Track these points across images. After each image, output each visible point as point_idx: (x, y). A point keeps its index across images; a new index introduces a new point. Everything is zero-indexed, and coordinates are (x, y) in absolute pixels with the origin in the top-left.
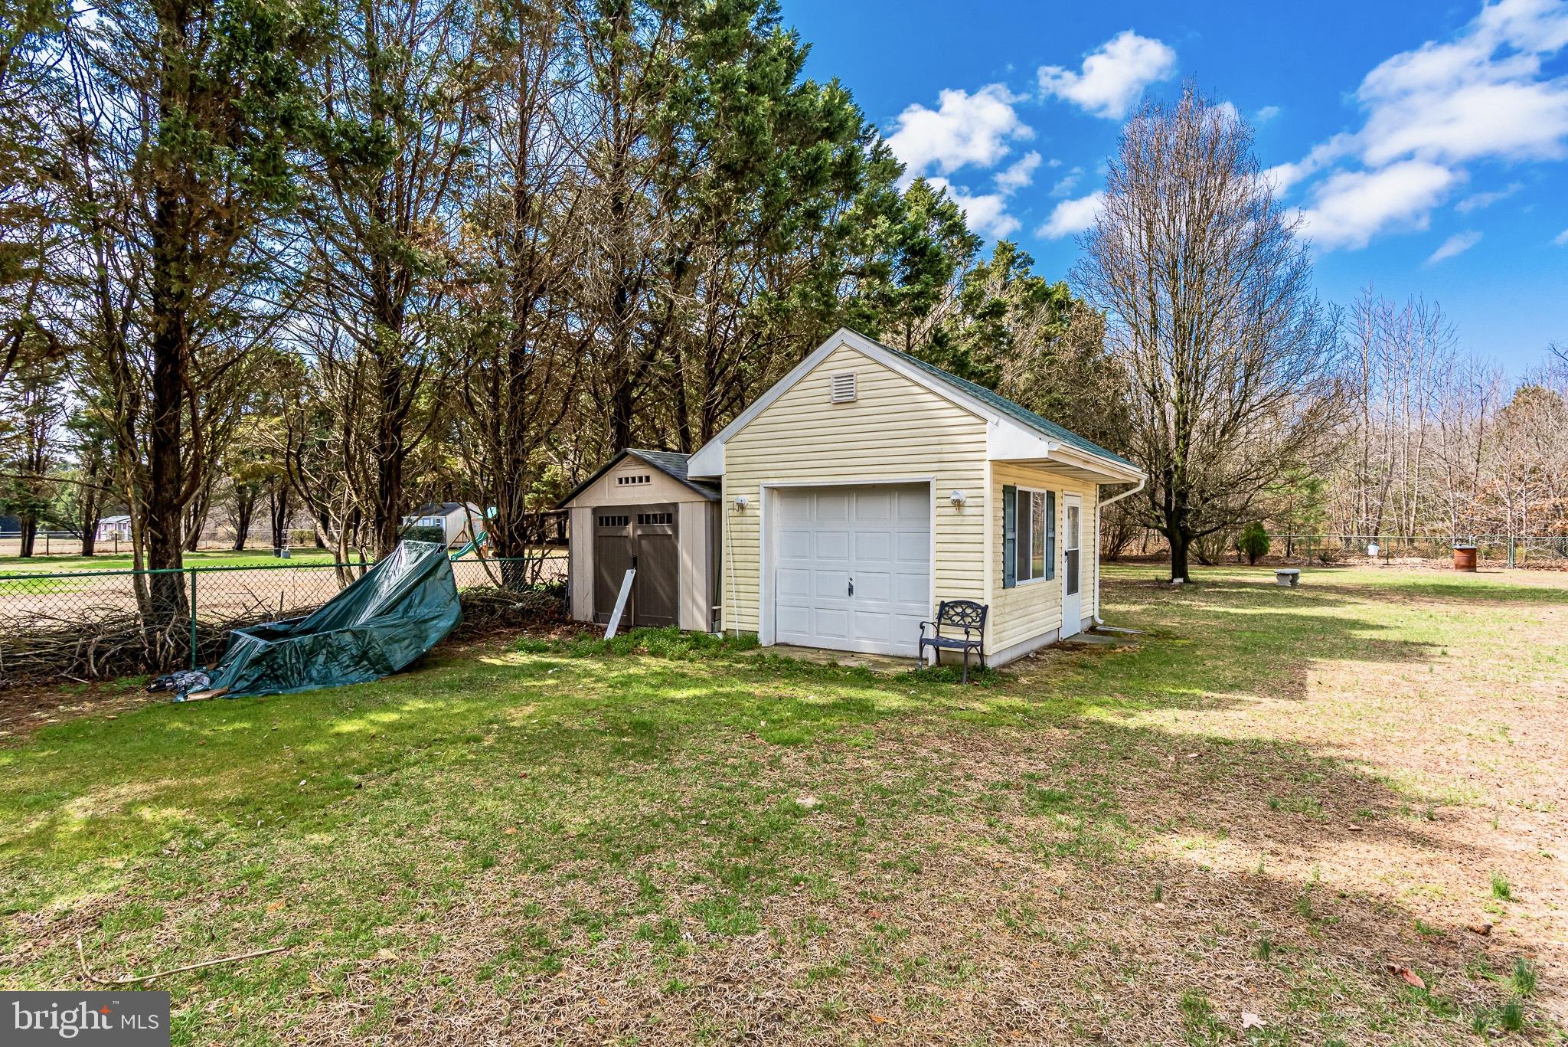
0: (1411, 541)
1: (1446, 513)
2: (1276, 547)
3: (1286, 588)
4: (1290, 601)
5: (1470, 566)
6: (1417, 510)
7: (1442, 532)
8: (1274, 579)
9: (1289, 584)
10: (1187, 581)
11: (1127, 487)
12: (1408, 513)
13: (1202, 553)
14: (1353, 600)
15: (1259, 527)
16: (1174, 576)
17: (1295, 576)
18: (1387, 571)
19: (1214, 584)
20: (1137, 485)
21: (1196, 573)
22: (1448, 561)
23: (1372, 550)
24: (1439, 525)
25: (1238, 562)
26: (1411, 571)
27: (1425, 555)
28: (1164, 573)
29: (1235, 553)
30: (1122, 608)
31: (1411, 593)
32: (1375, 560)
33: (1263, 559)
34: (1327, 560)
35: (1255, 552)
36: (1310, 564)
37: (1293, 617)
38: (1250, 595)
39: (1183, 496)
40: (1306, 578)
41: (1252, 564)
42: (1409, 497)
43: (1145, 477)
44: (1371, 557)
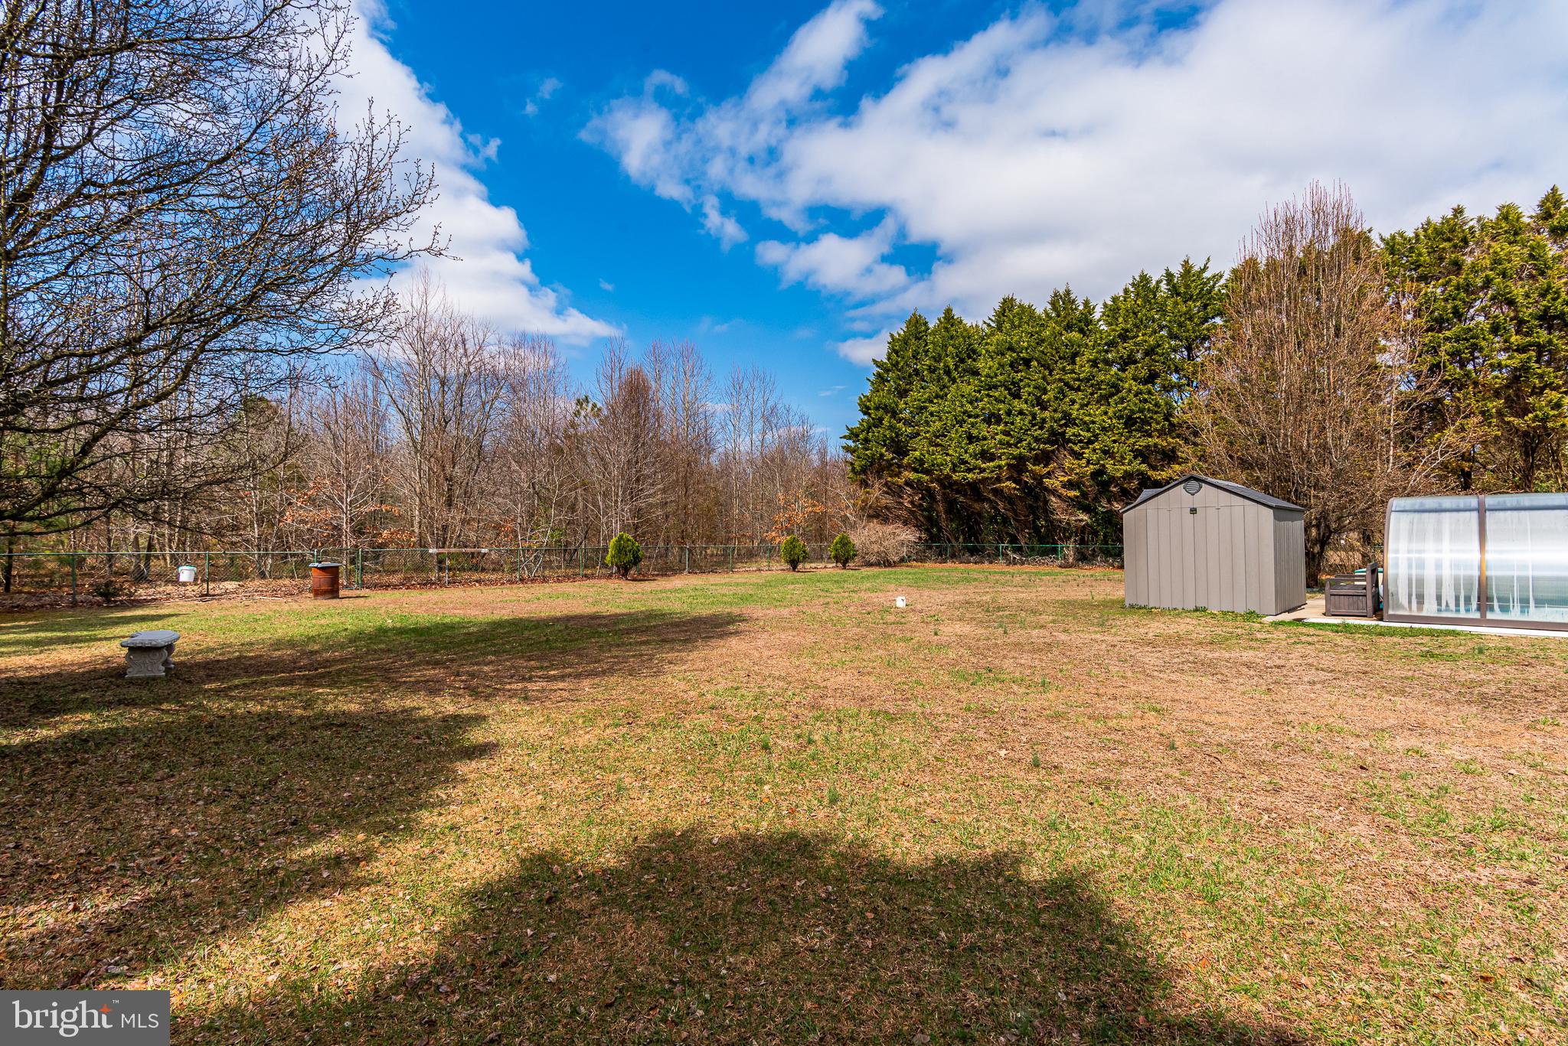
5: (333, 590)
9: (160, 670)
23: (187, 574)
34: (111, 596)
36: (75, 604)
44: (184, 584)
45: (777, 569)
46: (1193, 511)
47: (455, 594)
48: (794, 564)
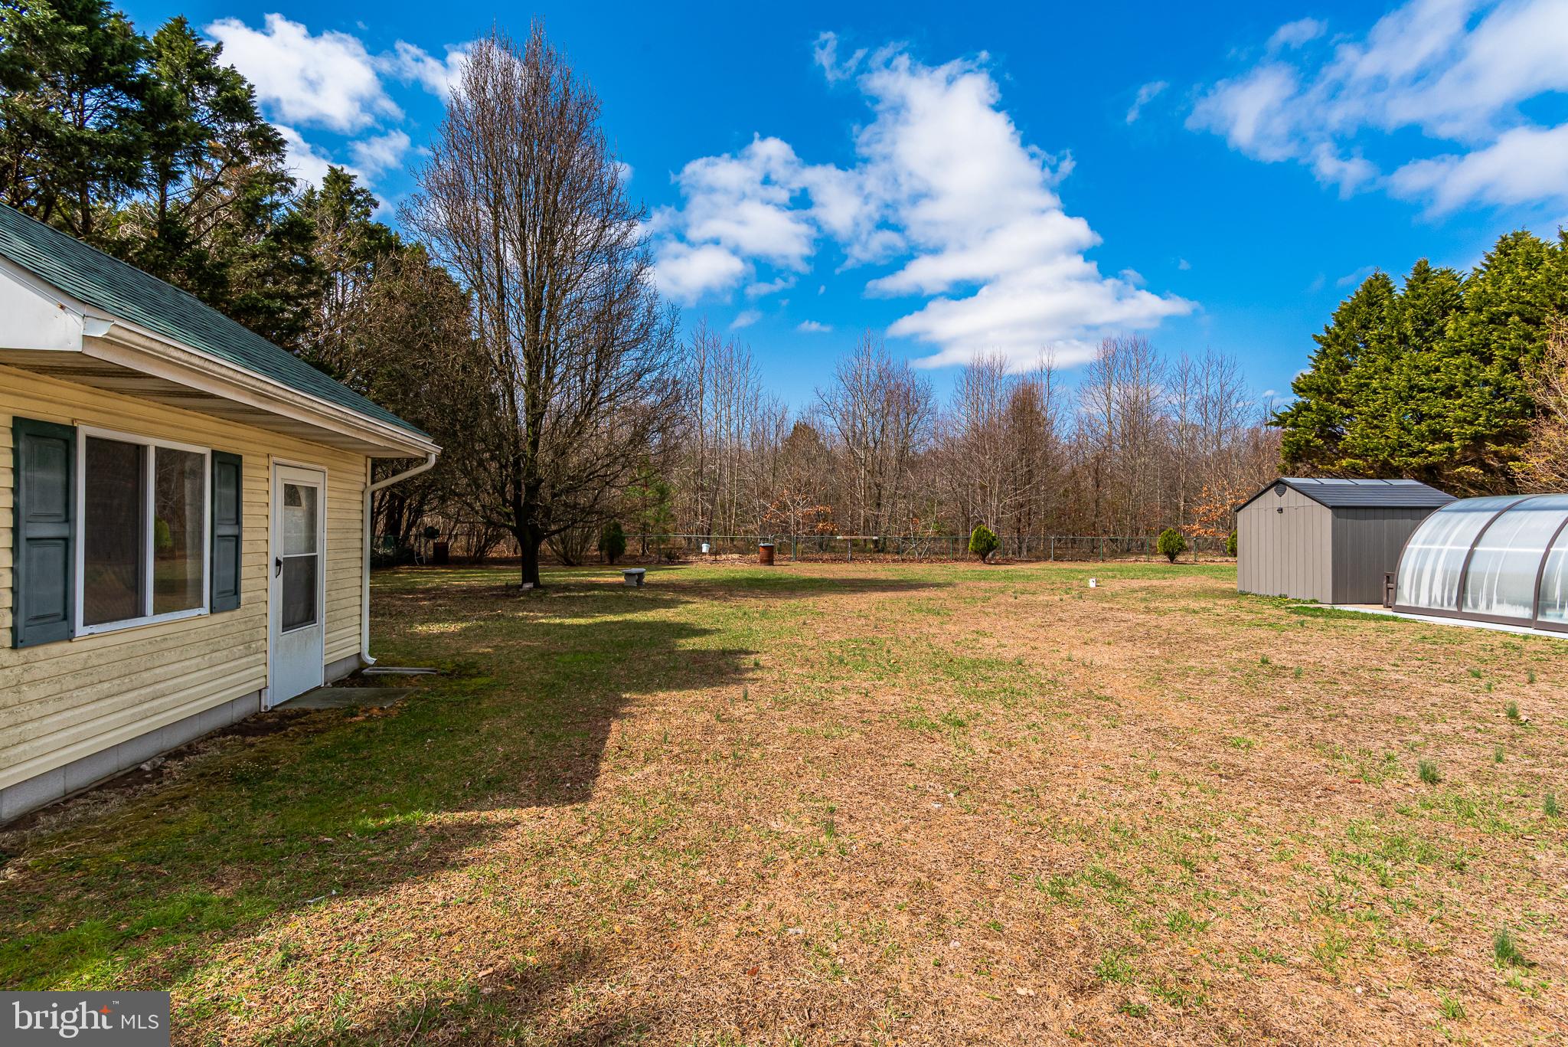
0: (732, 540)
1: (754, 516)
2: (632, 547)
3: (631, 588)
4: (633, 605)
5: (769, 561)
6: (736, 514)
7: (752, 532)
8: (622, 579)
9: (635, 584)
10: (537, 585)
11: (411, 462)
12: (730, 517)
13: (566, 553)
14: (687, 599)
15: (617, 527)
16: (525, 581)
17: (641, 575)
18: (715, 567)
19: (566, 587)
20: (425, 460)
21: (546, 576)
22: (754, 556)
23: (705, 548)
24: (751, 527)
25: (599, 563)
26: (733, 566)
27: (741, 552)
28: (514, 576)
29: (598, 553)
30: (436, 628)
31: (730, 588)
32: (707, 557)
33: (621, 558)
34: (672, 558)
35: (613, 552)
36: (659, 562)
37: (627, 624)
38: (595, 599)
39: (533, 490)
40: (653, 576)
41: (612, 563)
42: (731, 501)
43: (434, 451)
44: (705, 554)
45: (1160, 561)
46: (1280, 510)
47: (851, 567)
48: (1172, 556)
